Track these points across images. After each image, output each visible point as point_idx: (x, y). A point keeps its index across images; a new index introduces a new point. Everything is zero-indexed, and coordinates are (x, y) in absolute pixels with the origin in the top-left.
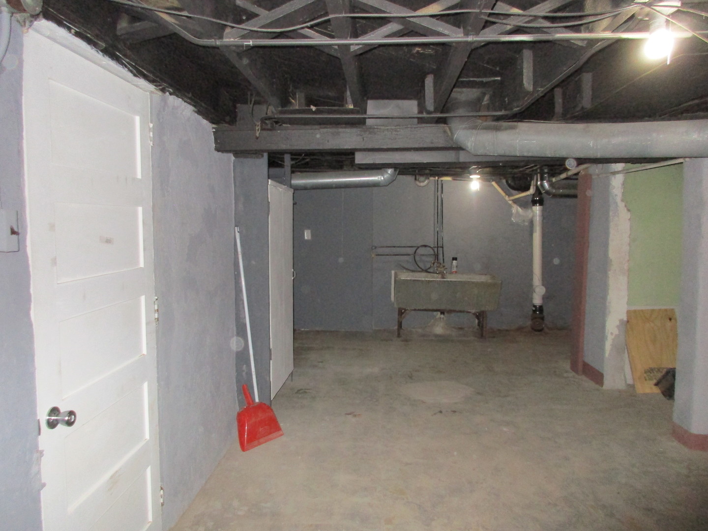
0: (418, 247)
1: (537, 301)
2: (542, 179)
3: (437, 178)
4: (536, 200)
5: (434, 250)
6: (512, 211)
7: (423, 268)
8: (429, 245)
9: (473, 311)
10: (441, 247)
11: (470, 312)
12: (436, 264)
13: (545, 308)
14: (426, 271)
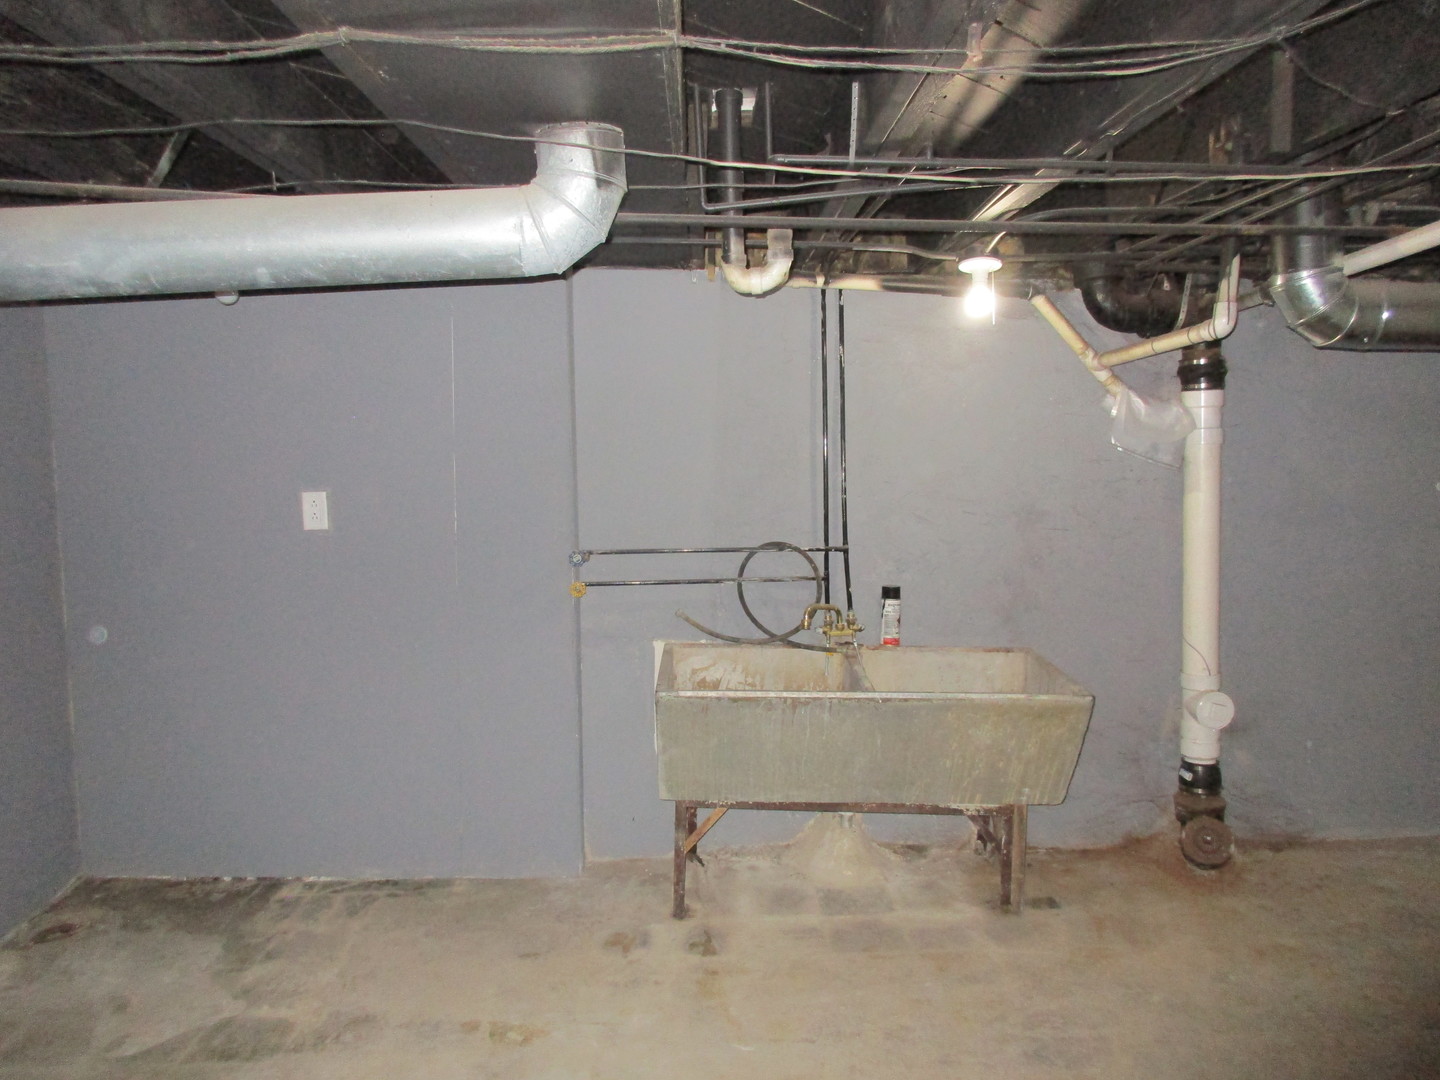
0: (752, 553)
1: (1200, 748)
2: (1292, 264)
3: (821, 280)
4: (1199, 365)
5: (811, 561)
6: (1108, 412)
7: (774, 631)
8: (795, 544)
9: (972, 807)
10: (837, 550)
11: (958, 812)
12: (820, 615)
13: (1226, 775)
14: (786, 641)
